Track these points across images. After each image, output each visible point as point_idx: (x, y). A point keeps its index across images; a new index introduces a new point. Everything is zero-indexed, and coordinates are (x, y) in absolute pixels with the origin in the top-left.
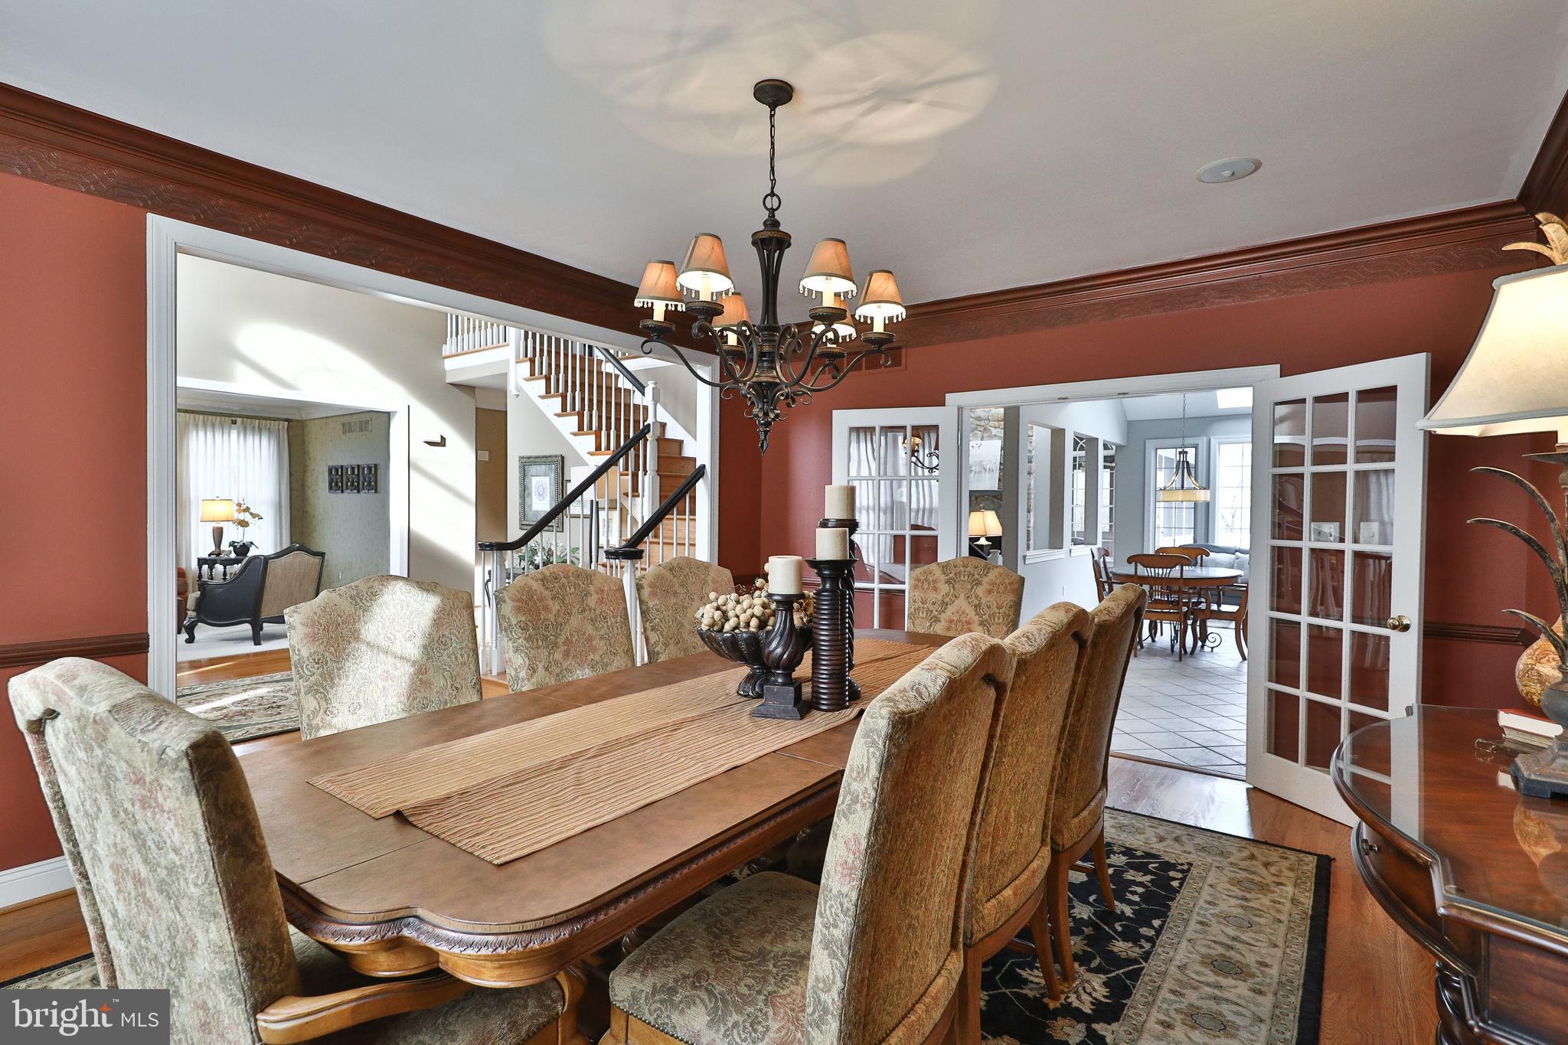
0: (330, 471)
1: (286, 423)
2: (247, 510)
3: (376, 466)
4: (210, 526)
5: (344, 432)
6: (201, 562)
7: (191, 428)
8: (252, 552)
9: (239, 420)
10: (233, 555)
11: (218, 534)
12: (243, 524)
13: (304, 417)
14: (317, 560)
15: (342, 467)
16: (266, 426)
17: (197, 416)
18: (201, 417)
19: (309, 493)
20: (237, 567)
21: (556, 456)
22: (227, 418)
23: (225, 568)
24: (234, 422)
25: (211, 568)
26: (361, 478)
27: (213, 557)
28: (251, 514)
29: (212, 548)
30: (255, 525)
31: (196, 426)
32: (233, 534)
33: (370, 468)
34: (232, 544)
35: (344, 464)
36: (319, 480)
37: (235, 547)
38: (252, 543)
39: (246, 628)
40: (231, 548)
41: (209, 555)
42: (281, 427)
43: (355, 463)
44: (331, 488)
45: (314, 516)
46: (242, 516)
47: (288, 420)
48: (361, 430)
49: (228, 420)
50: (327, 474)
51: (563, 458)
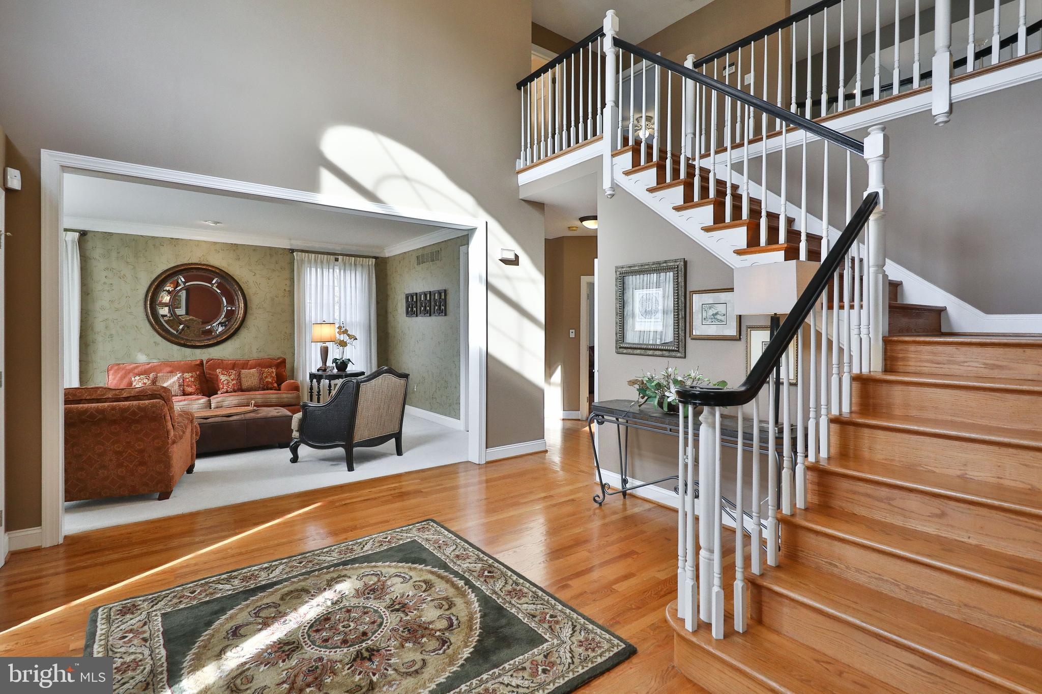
0: (407, 298)
1: (374, 260)
2: (346, 332)
3: (445, 291)
4: (319, 345)
5: (419, 264)
6: (312, 376)
7: (306, 264)
8: (350, 369)
9: (340, 258)
10: (335, 371)
11: (325, 352)
12: (343, 344)
13: (387, 255)
14: (402, 381)
15: (416, 294)
16: (360, 262)
17: (310, 255)
18: (313, 255)
19: (390, 318)
20: (339, 382)
21: (676, 261)
22: (332, 256)
23: (330, 381)
24: (337, 260)
25: (319, 383)
26: (433, 303)
27: (320, 373)
28: (349, 335)
29: (320, 364)
30: (351, 344)
31: (310, 262)
32: (335, 353)
33: (440, 294)
34: (335, 361)
35: (418, 291)
36: (399, 306)
37: (337, 363)
38: (349, 360)
39: (340, 451)
40: (334, 364)
41: (318, 370)
42: (370, 263)
43: (427, 289)
44: (407, 313)
45: (394, 337)
46: (343, 337)
47: (376, 258)
48: (432, 260)
49: (332, 258)
50: (404, 301)
51: (685, 263)
